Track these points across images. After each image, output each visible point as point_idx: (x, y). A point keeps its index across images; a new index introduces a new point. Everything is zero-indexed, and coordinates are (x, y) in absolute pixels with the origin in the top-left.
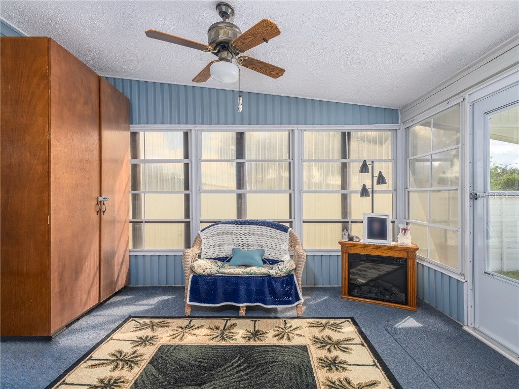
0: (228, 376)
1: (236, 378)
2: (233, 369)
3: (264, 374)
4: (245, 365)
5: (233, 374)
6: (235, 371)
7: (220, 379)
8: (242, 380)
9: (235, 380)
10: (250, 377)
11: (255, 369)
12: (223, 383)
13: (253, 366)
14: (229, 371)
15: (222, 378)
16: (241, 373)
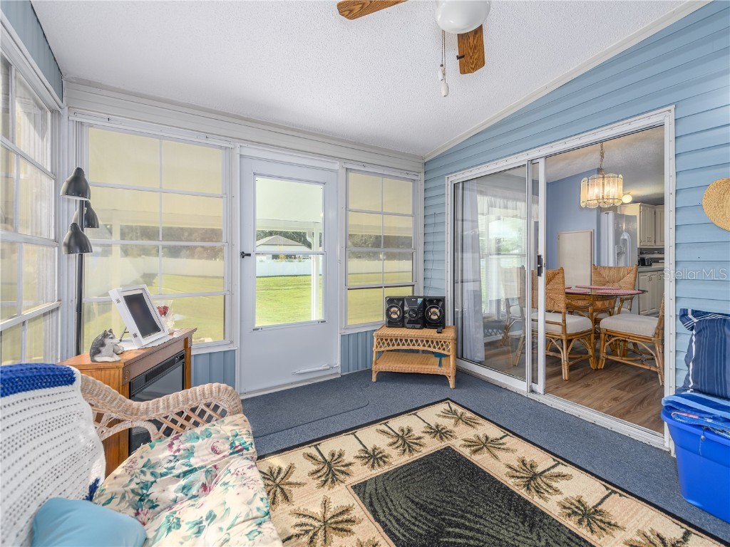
0: (488, 535)
1: (480, 524)
2: (472, 538)
3: (444, 501)
4: (451, 530)
5: (478, 531)
6: (471, 534)
7: (501, 540)
8: (476, 515)
9: (485, 523)
10: (463, 511)
11: (446, 514)
12: (502, 532)
13: (444, 520)
14: (479, 540)
15: (498, 539)
16: (467, 524)
